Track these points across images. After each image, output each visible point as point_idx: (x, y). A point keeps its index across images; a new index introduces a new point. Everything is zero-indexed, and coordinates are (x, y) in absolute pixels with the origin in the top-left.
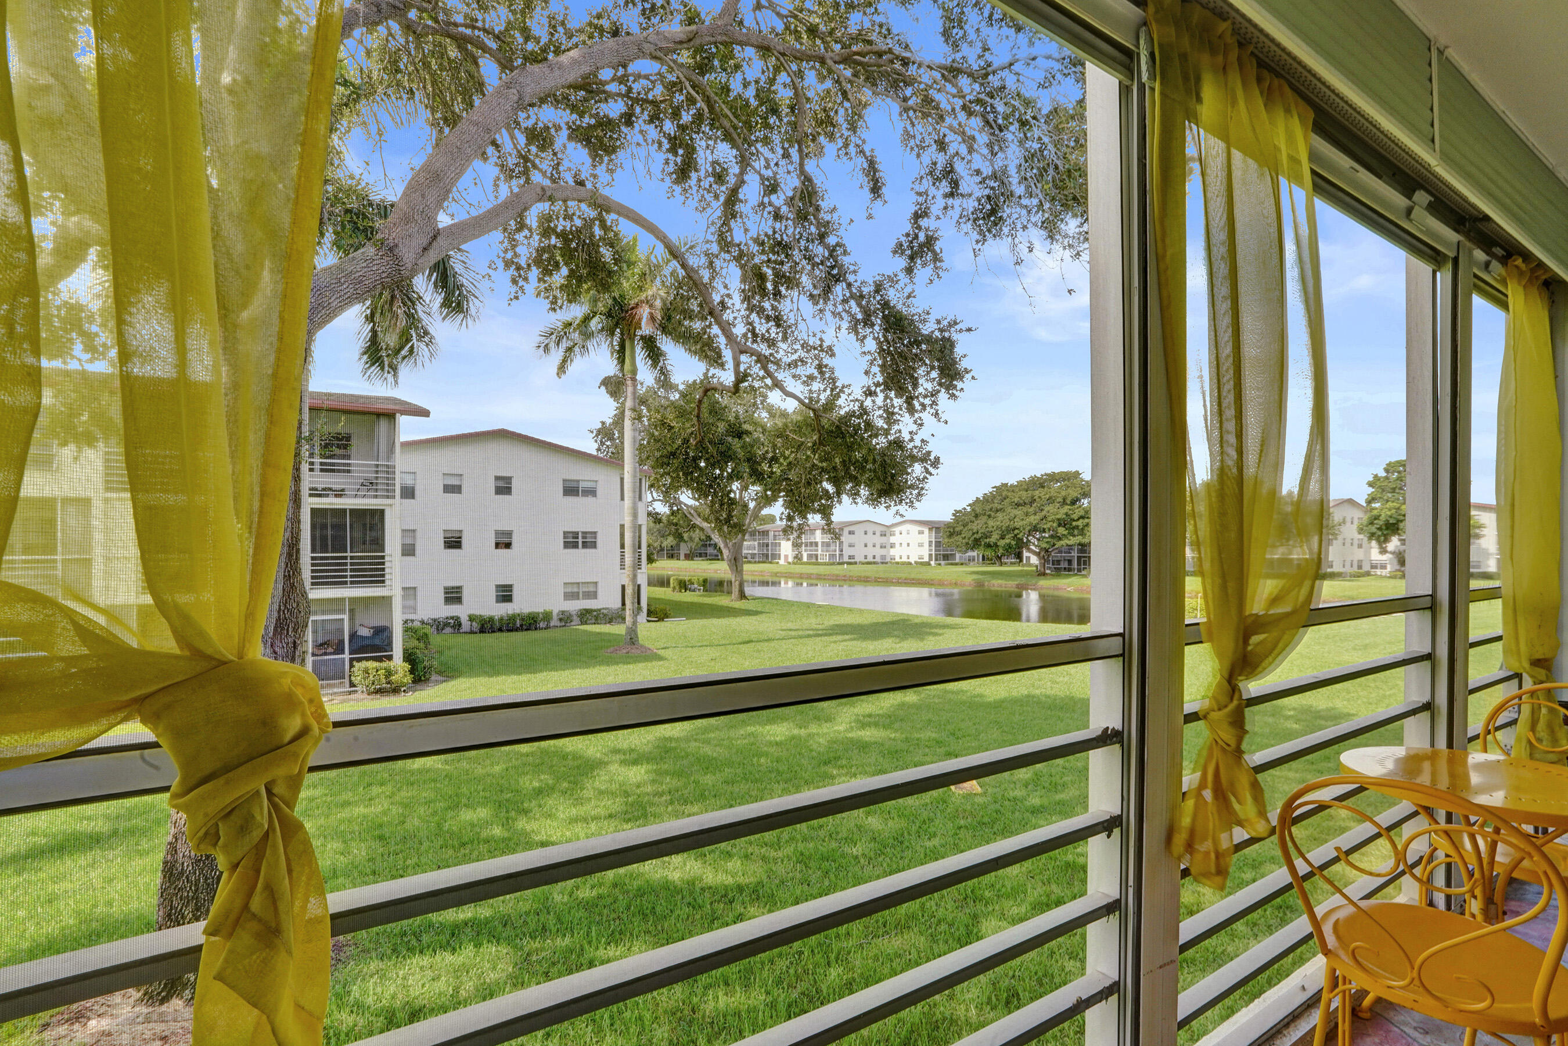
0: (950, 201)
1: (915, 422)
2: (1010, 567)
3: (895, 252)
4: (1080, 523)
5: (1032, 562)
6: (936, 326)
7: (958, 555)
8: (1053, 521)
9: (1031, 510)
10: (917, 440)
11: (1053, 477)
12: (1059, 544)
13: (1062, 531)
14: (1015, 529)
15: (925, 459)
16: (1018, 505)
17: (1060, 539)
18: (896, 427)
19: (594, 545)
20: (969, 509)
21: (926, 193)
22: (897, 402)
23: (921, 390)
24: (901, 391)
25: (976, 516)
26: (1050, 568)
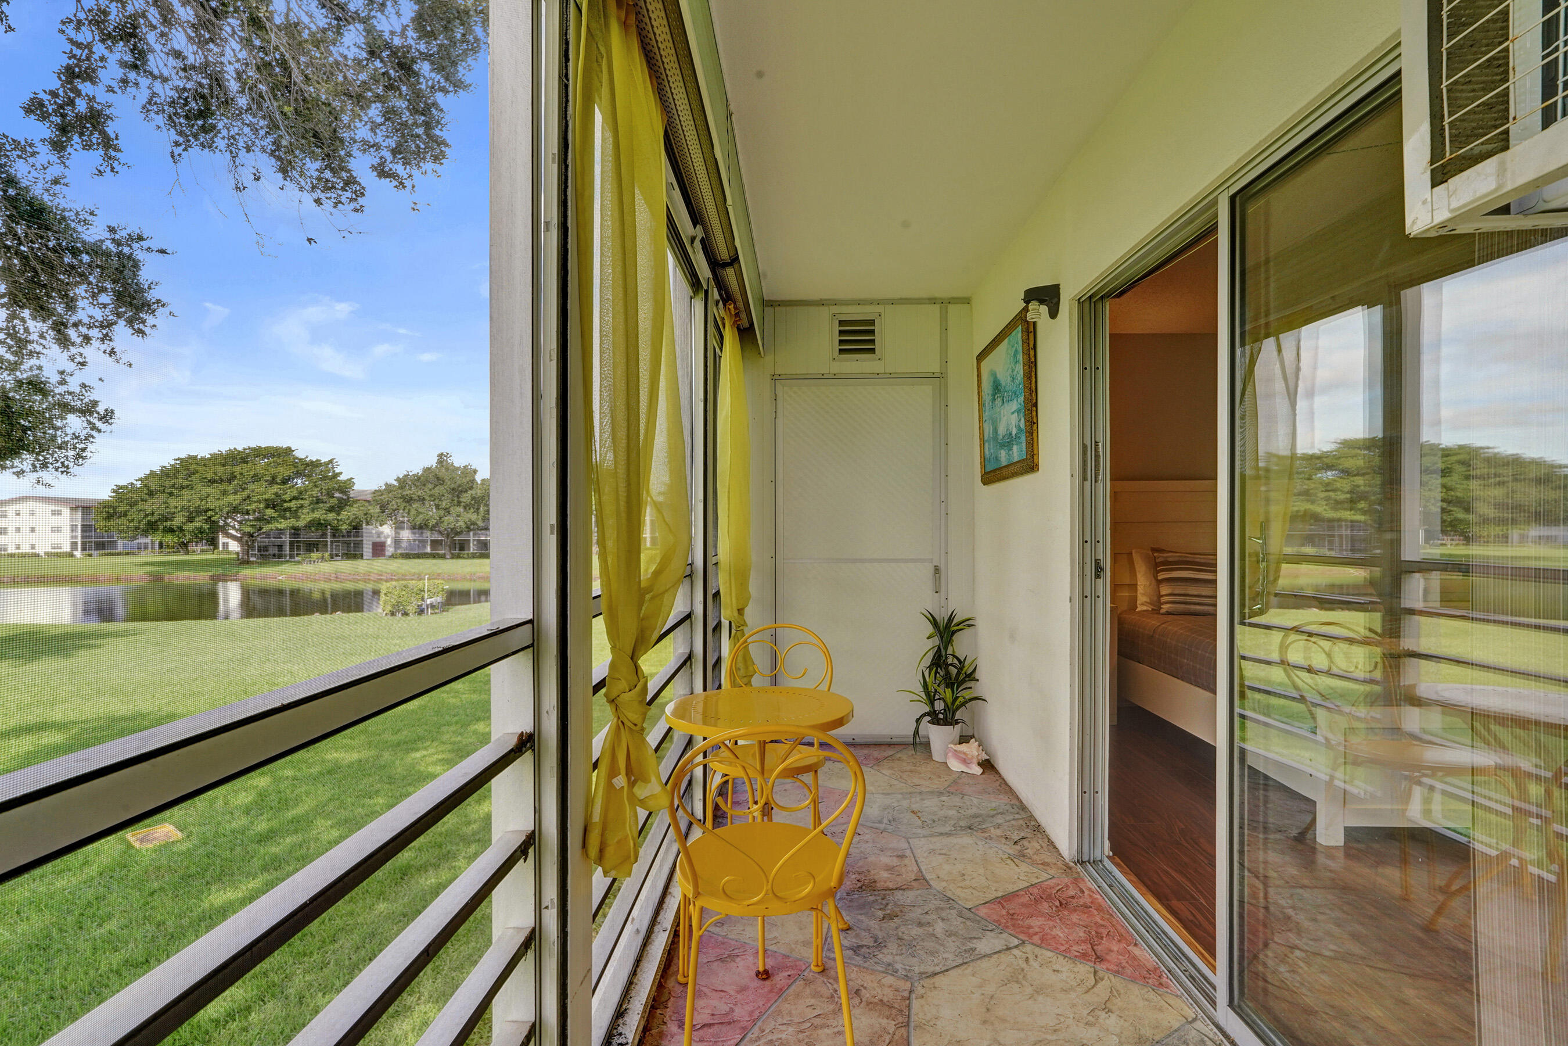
0: (132, 75)
1: (72, 359)
2: (199, 553)
3: (28, 111)
4: (293, 505)
5: (230, 549)
6: (108, 235)
7: (120, 543)
8: (259, 502)
9: (230, 488)
10: (74, 385)
11: (259, 452)
12: (267, 528)
13: (270, 512)
14: (209, 510)
15: (88, 410)
16: (212, 482)
17: (268, 522)
18: (30, 363)
20: (138, 484)
21: (89, 46)
22: (35, 326)
23: (81, 315)
24: (42, 311)
25: (151, 494)
26: (254, 555)
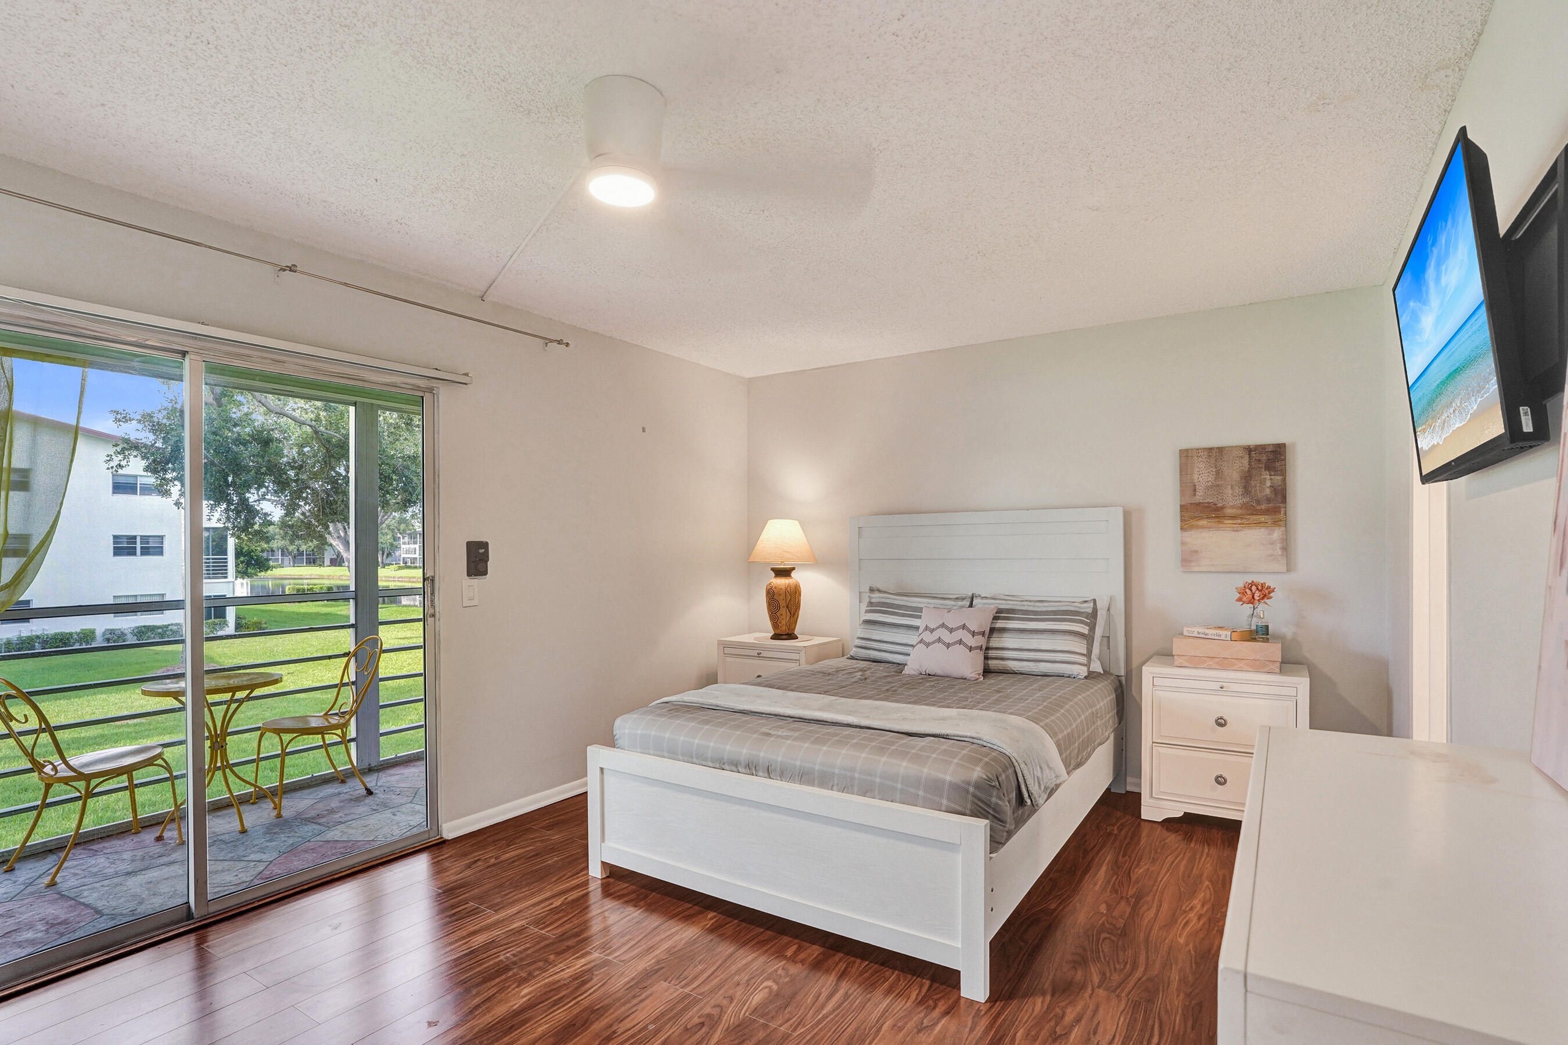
19: (159, 551)
